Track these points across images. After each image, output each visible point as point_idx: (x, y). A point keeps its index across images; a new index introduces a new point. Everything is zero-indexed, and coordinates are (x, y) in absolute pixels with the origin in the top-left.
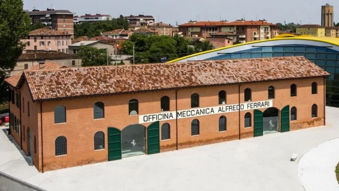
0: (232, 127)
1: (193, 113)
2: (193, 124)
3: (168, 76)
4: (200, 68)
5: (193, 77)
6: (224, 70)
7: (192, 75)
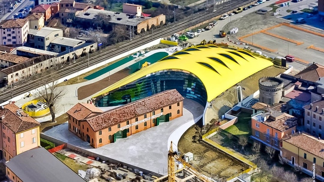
0: (148, 125)
1: (136, 123)
2: (136, 127)
3: (128, 113)
4: (137, 106)
5: (136, 112)
6: (146, 105)
7: (135, 110)
